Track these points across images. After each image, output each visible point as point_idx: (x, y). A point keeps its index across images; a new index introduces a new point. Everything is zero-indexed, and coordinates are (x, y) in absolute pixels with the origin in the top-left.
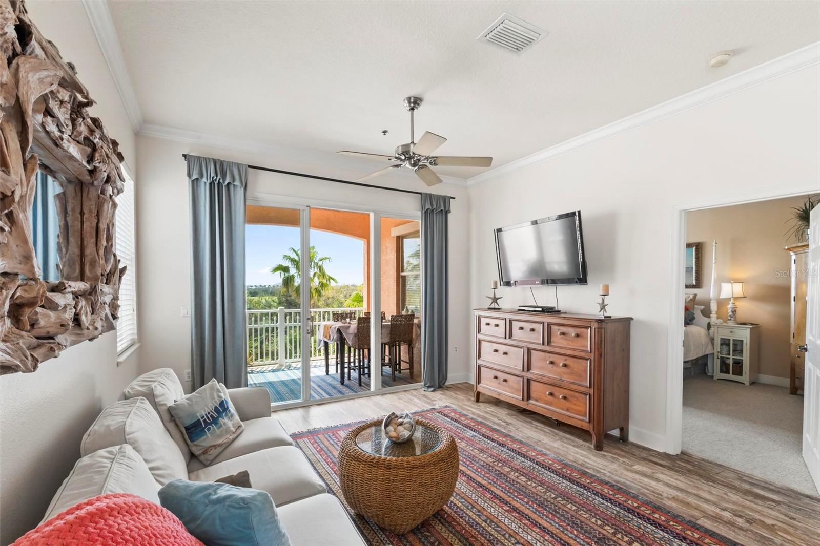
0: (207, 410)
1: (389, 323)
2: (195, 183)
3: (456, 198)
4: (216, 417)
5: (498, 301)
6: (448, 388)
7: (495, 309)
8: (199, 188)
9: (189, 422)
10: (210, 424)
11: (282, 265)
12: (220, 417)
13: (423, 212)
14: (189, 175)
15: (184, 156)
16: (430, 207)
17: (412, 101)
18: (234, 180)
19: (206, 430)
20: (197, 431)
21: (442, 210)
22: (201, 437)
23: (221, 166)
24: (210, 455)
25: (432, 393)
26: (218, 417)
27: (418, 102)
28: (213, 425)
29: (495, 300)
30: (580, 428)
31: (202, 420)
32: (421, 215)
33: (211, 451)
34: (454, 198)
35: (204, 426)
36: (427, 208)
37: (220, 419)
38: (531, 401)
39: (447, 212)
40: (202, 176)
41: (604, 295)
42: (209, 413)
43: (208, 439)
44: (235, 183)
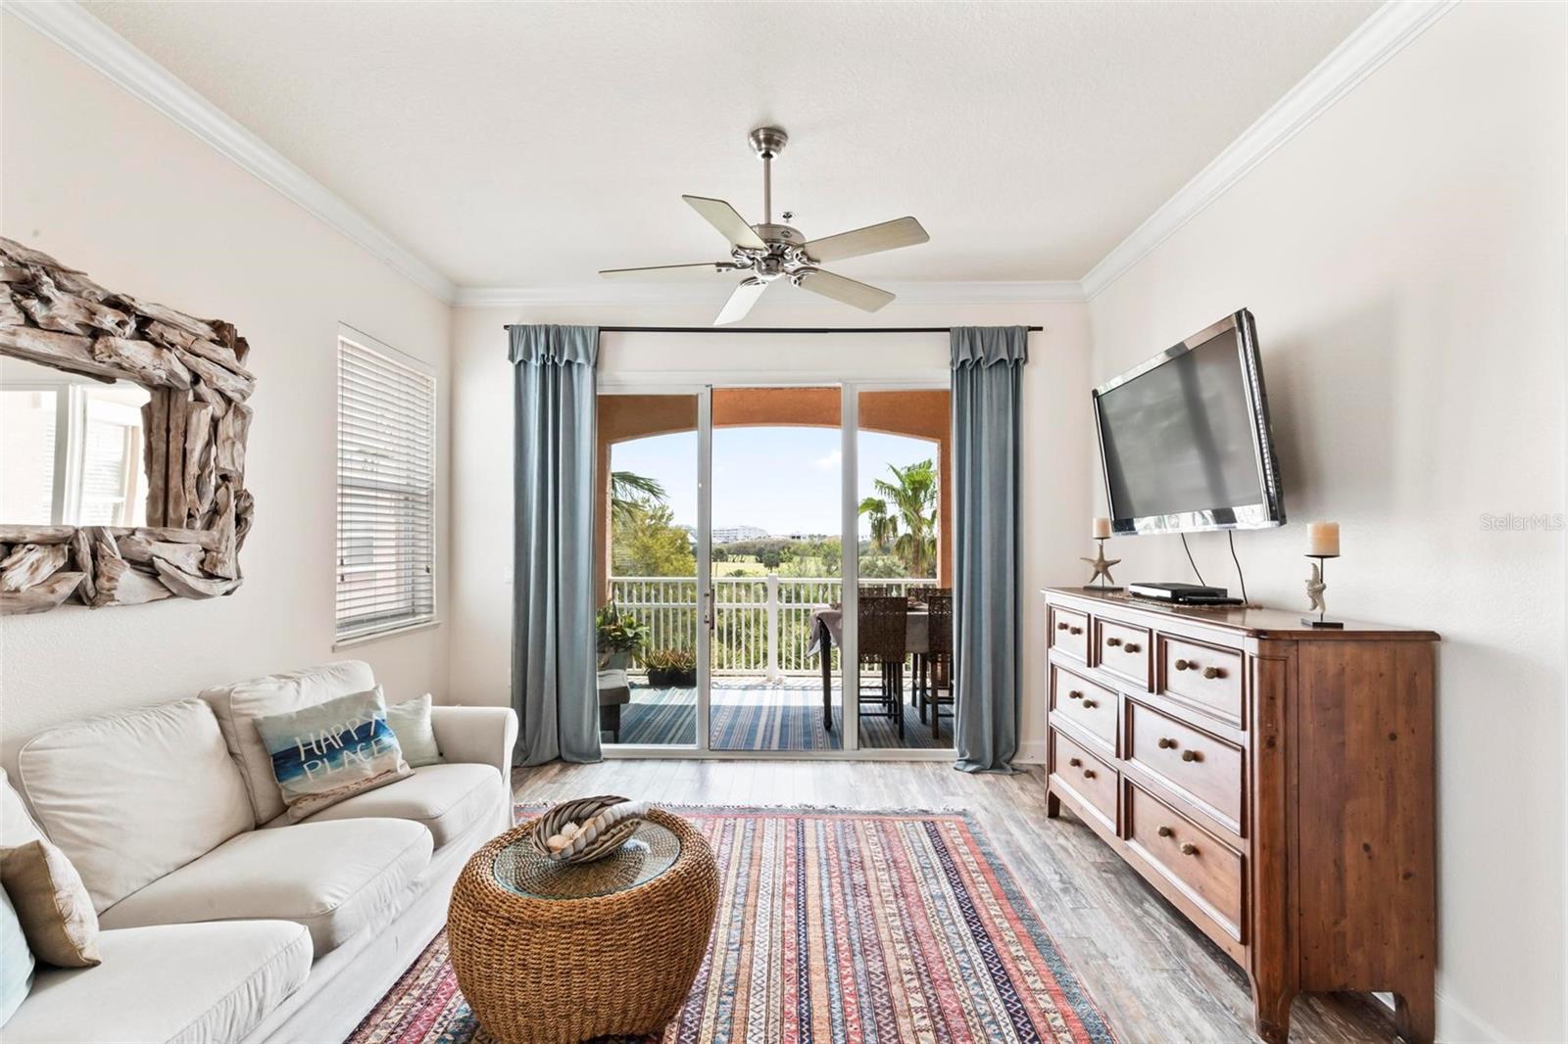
0: (323, 734)
1: (927, 613)
2: (521, 367)
3: (1044, 329)
4: (337, 747)
5: (1110, 569)
6: (1016, 771)
7: (1103, 590)
8: (528, 374)
9: (277, 747)
10: (321, 758)
11: (872, 499)
12: (347, 749)
13: (955, 369)
14: (512, 357)
15: (506, 327)
16: (970, 357)
17: (762, 137)
18: (576, 355)
19: (305, 766)
20: (288, 765)
21: (1002, 360)
22: (294, 775)
23: (556, 335)
24: (299, 808)
25: (970, 775)
26: (341, 749)
27: (776, 138)
28: (325, 760)
29: (1103, 567)
30: (1224, 953)
31: (302, 749)
32: (950, 377)
33: (304, 803)
34: (1041, 329)
35: (303, 758)
36: (961, 360)
37: (345, 752)
38: (1132, 843)
39: (1017, 365)
40: (530, 356)
41: (1322, 557)
42: (326, 740)
43: (309, 782)
44: (579, 361)
